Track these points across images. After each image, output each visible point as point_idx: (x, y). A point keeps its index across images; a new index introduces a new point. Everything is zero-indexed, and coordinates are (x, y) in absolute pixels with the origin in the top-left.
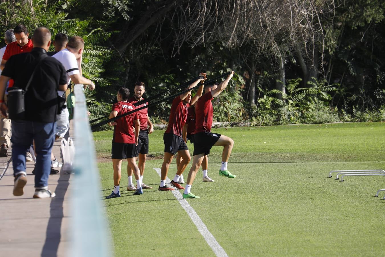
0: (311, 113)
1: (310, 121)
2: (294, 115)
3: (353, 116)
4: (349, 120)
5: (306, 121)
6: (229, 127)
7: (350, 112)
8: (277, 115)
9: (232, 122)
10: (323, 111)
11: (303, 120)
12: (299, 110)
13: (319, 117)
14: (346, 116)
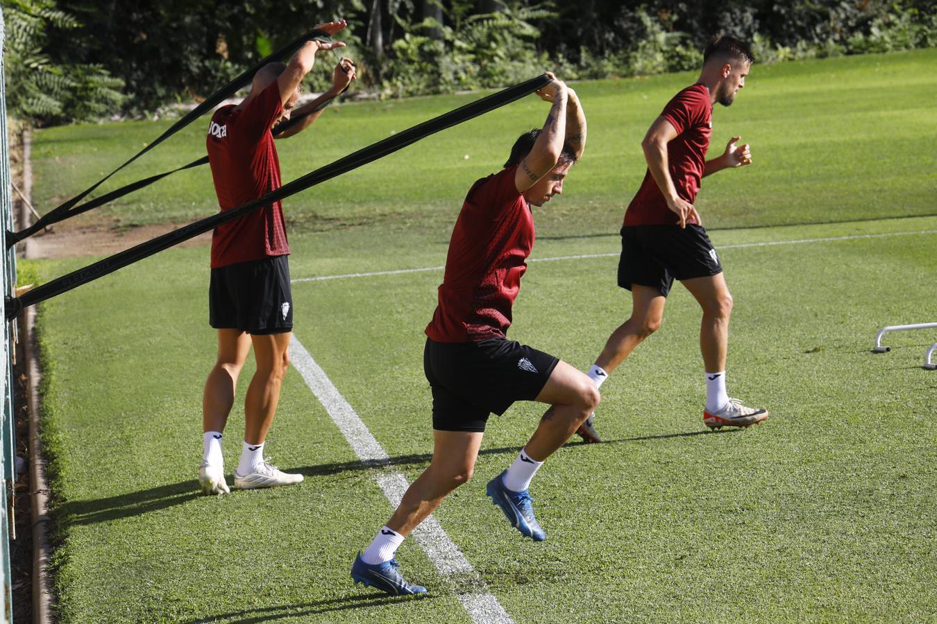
0: (500, 64)
1: (499, 82)
2: (466, 72)
3: (581, 68)
5: (492, 84)
7: (574, 60)
8: (432, 72)
10: (522, 61)
11: (486, 81)
12: (475, 62)
13: (516, 73)
14: (566, 68)
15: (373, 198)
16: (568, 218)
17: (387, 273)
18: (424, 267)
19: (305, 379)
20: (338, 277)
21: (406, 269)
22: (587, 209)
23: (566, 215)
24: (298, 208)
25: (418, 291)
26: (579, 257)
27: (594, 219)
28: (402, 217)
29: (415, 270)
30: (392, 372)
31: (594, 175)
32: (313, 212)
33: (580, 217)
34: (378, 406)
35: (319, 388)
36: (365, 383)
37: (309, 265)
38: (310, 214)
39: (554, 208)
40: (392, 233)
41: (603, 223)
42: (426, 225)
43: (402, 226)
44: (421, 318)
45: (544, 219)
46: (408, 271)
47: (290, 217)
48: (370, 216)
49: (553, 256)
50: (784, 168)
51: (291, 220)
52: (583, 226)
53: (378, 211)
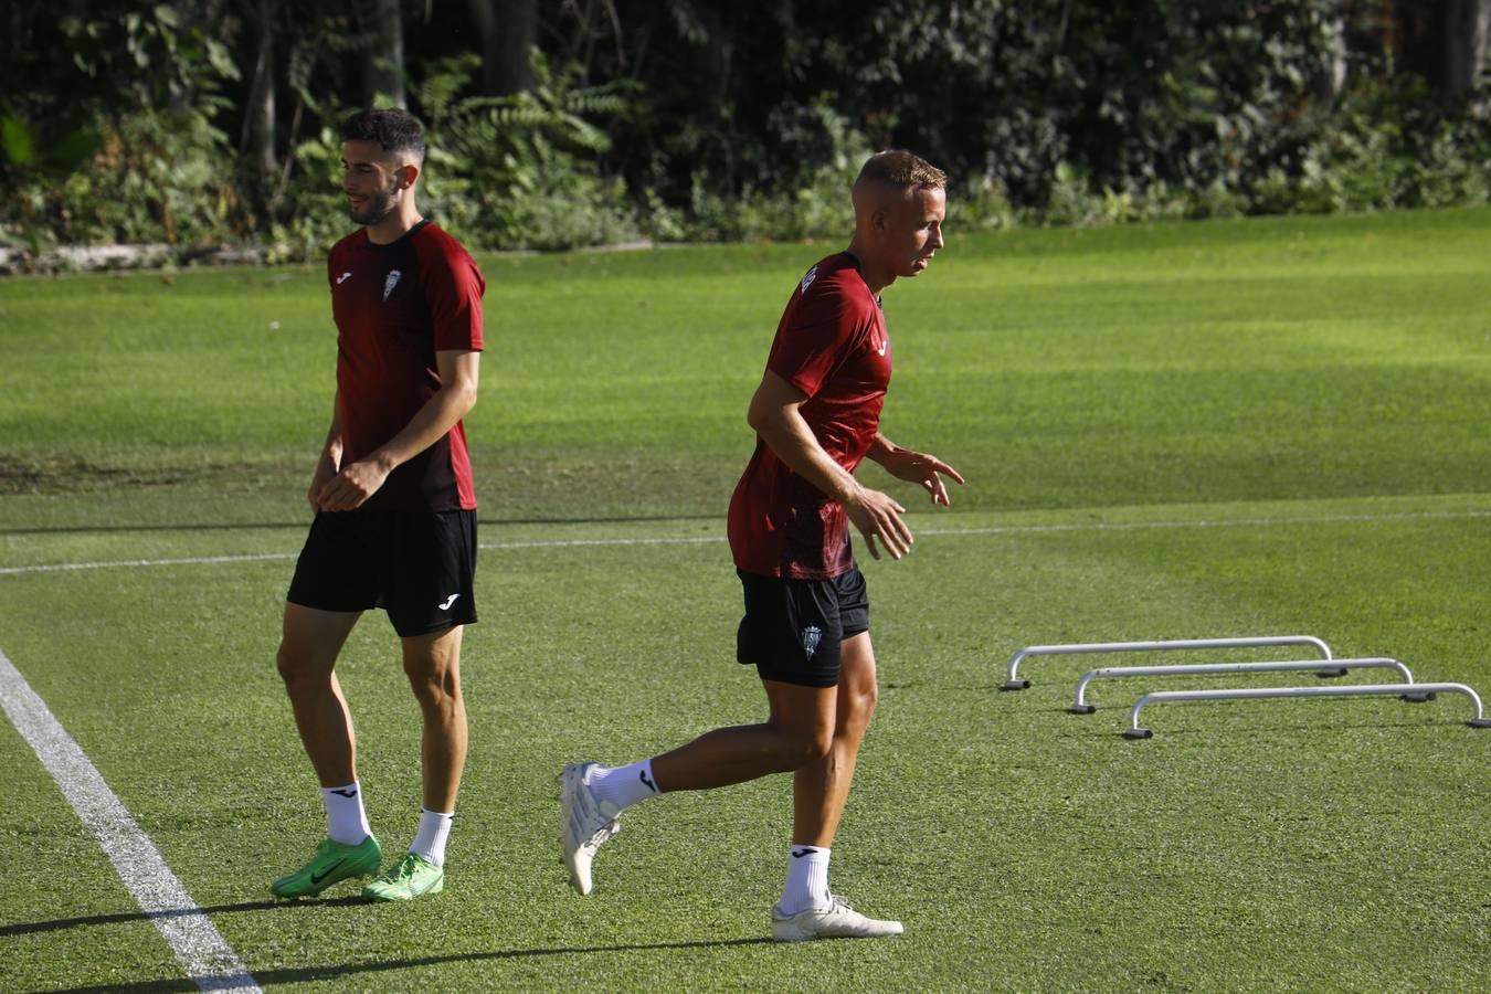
0: (521, 202)
1: (518, 239)
2: (449, 215)
3: (691, 217)
4: (678, 233)
5: (503, 241)
6: (170, 269)
7: (677, 199)
9: (184, 248)
10: (570, 198)
11: (490, 236)
12: (469, 194)
13: (555, 222)
14: (661, 216)
15: (202, 438)
16: (570, 481)
17: (200, 560)
18: (273, 553)
19: (8, 712)
20: (105, 565)
21: (238, 555)
22: (611, 468)
23: (567, 477)
24: (49, 451)
25: (250, 588)
26: (565, 544)
27: (618, 486)
28: (251, 472)
29: (255, 558)
30: (168, 702)
31: (648, 411)
32: (78, 458)
33: (591, 481)
34: (130, 749)
35: (31, 723)
36: (115, 717)
37: (53, 545)
38: (73, 462)
39: (550, 464)
40: (226, 496)
41: (633, 492)
42: (296, 485)
43: (247, 485)
44: (243, 628)
45: (524, 483)
46: (242, 558)
47: (32, 466)
48: (191, 468)
49: (519, 541)
50: (1010, 412)
51: (33, 471)
52: (595, 497)
53: (208, 459)
